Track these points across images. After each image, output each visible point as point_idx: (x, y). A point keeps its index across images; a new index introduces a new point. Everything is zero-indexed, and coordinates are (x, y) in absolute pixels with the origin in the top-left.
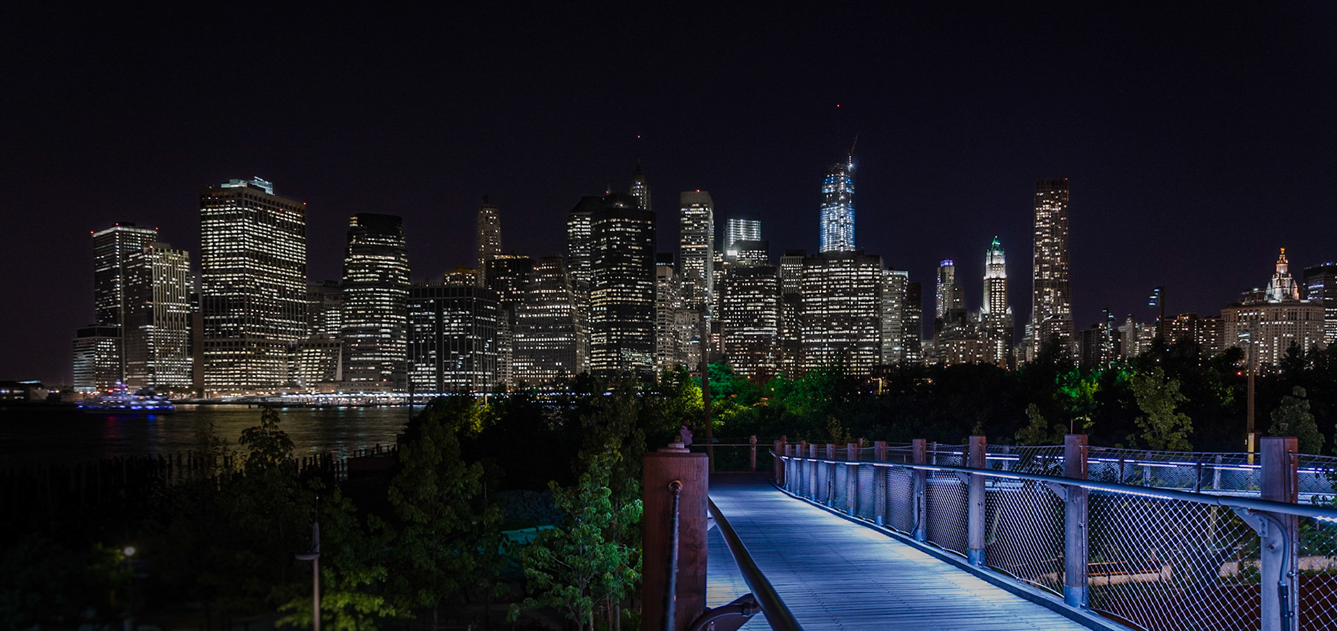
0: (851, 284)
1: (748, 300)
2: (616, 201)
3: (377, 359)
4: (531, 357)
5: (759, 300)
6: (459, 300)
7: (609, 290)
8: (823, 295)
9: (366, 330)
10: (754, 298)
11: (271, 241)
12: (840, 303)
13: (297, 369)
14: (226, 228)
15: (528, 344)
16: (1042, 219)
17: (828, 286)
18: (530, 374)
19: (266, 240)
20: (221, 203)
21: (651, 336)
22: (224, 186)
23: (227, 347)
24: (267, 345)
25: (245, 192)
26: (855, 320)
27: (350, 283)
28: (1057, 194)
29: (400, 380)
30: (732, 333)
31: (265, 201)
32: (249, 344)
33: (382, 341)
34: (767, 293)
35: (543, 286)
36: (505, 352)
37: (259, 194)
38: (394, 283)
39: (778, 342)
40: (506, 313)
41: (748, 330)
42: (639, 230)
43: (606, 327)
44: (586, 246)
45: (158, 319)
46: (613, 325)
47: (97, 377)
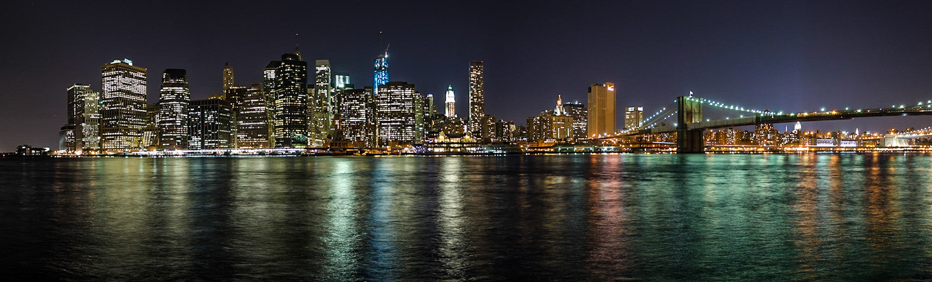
0: (401, 97)
1: (351, 105)
2: (287, 57)
3: (174, 135)
4: (246, 132)
5: (357, 105)
6: (212, 106)
7: (285, 99)
8: (388, 103)
9: (169, 122)
10: (355, 103)
11: (131, 85)
12: (397, 106)
13: (141, 141)
14: (111, 81)
15: (245, 126)
16: (473, 77)
17: (391, 98)
18: (246, 141)
19: (129, 85)
20: (110, 70)
21: (305, 121)
22: (111, 63)
23: (112, 131)
24: (129, 130)
25: (119, 65)
26: (404, 114)
27: (163, 100)
28: (478, 67)
29: (185, 145)
30: (344, 120)
31: (128, 68)
32: (121, 130)
33: (177, 126)
34: (361, 101)
35: (252, 98)
36: (234, 131)
37: (126, 65)
38: (182, 100)
39: (366, 124)
40: (235, 113)
41: (352, 119)
42: (299, 71)
43: (283, 117)
44: (273, 83)
45: (87, 121)
46: (288, 116)
47: (67, 146)
